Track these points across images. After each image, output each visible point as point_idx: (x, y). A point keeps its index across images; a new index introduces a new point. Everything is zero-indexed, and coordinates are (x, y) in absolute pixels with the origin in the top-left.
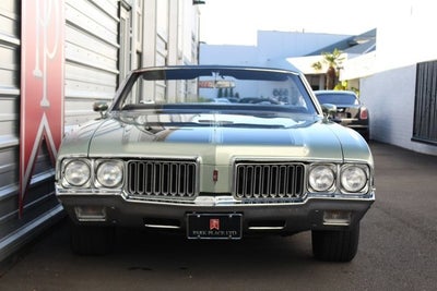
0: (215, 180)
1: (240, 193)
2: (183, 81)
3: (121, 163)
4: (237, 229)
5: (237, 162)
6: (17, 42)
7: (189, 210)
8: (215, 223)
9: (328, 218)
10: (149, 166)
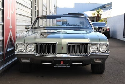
0: (62, 49)
1: (70, 53)
2: (51, 19)
3: (34, 45)
4: (69, 64)
5: (68, 44)
6: (3, 8)
7: (54, 58)
8: (62, 62)
9: (95, 60)
10: (43, 45)
